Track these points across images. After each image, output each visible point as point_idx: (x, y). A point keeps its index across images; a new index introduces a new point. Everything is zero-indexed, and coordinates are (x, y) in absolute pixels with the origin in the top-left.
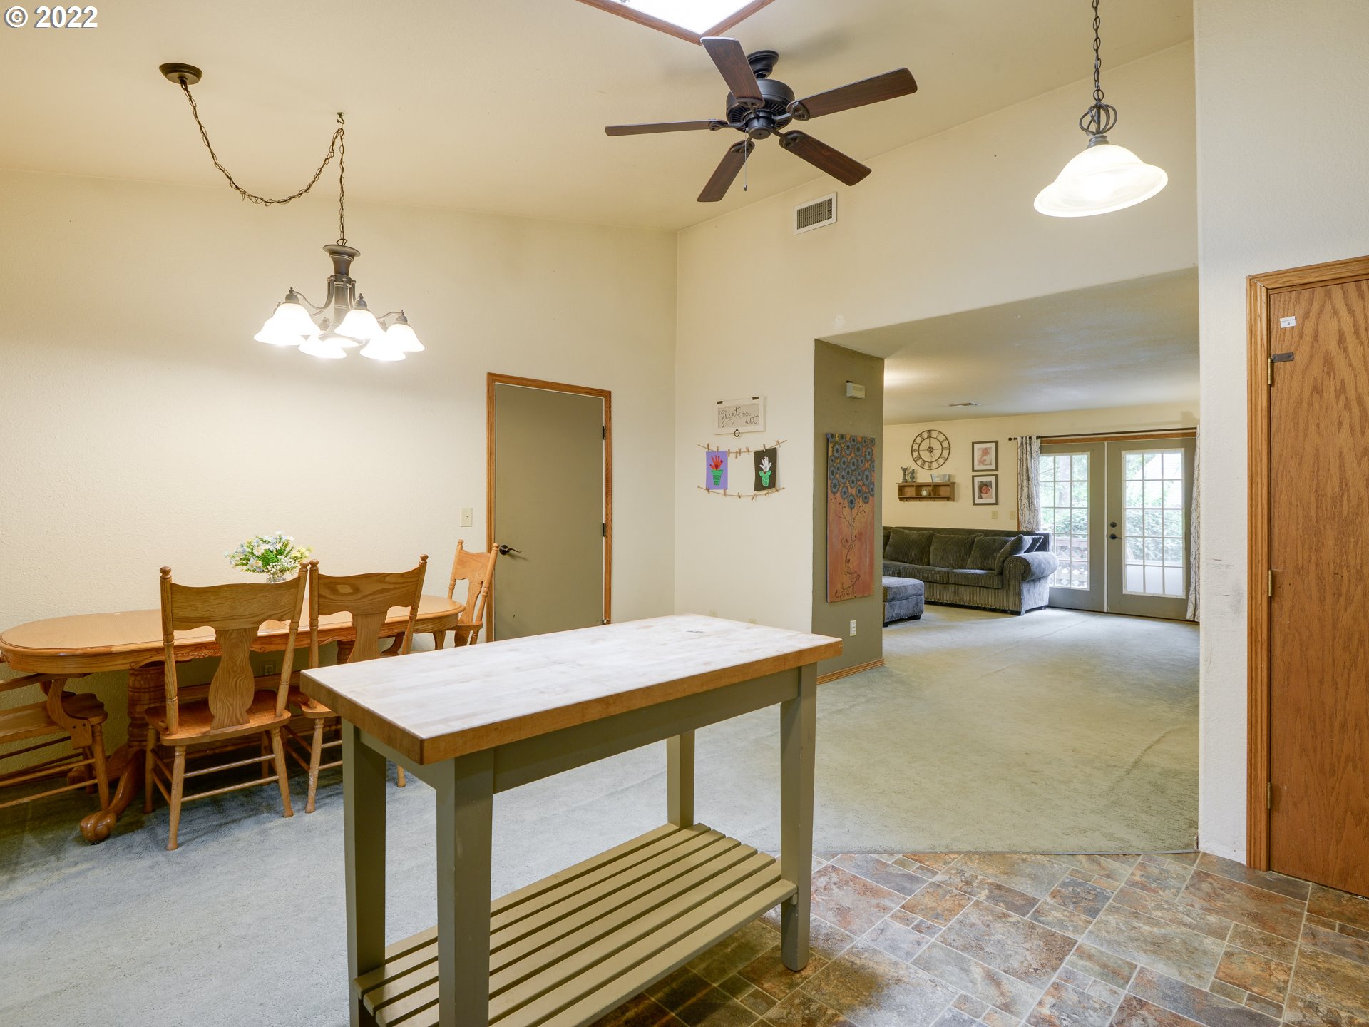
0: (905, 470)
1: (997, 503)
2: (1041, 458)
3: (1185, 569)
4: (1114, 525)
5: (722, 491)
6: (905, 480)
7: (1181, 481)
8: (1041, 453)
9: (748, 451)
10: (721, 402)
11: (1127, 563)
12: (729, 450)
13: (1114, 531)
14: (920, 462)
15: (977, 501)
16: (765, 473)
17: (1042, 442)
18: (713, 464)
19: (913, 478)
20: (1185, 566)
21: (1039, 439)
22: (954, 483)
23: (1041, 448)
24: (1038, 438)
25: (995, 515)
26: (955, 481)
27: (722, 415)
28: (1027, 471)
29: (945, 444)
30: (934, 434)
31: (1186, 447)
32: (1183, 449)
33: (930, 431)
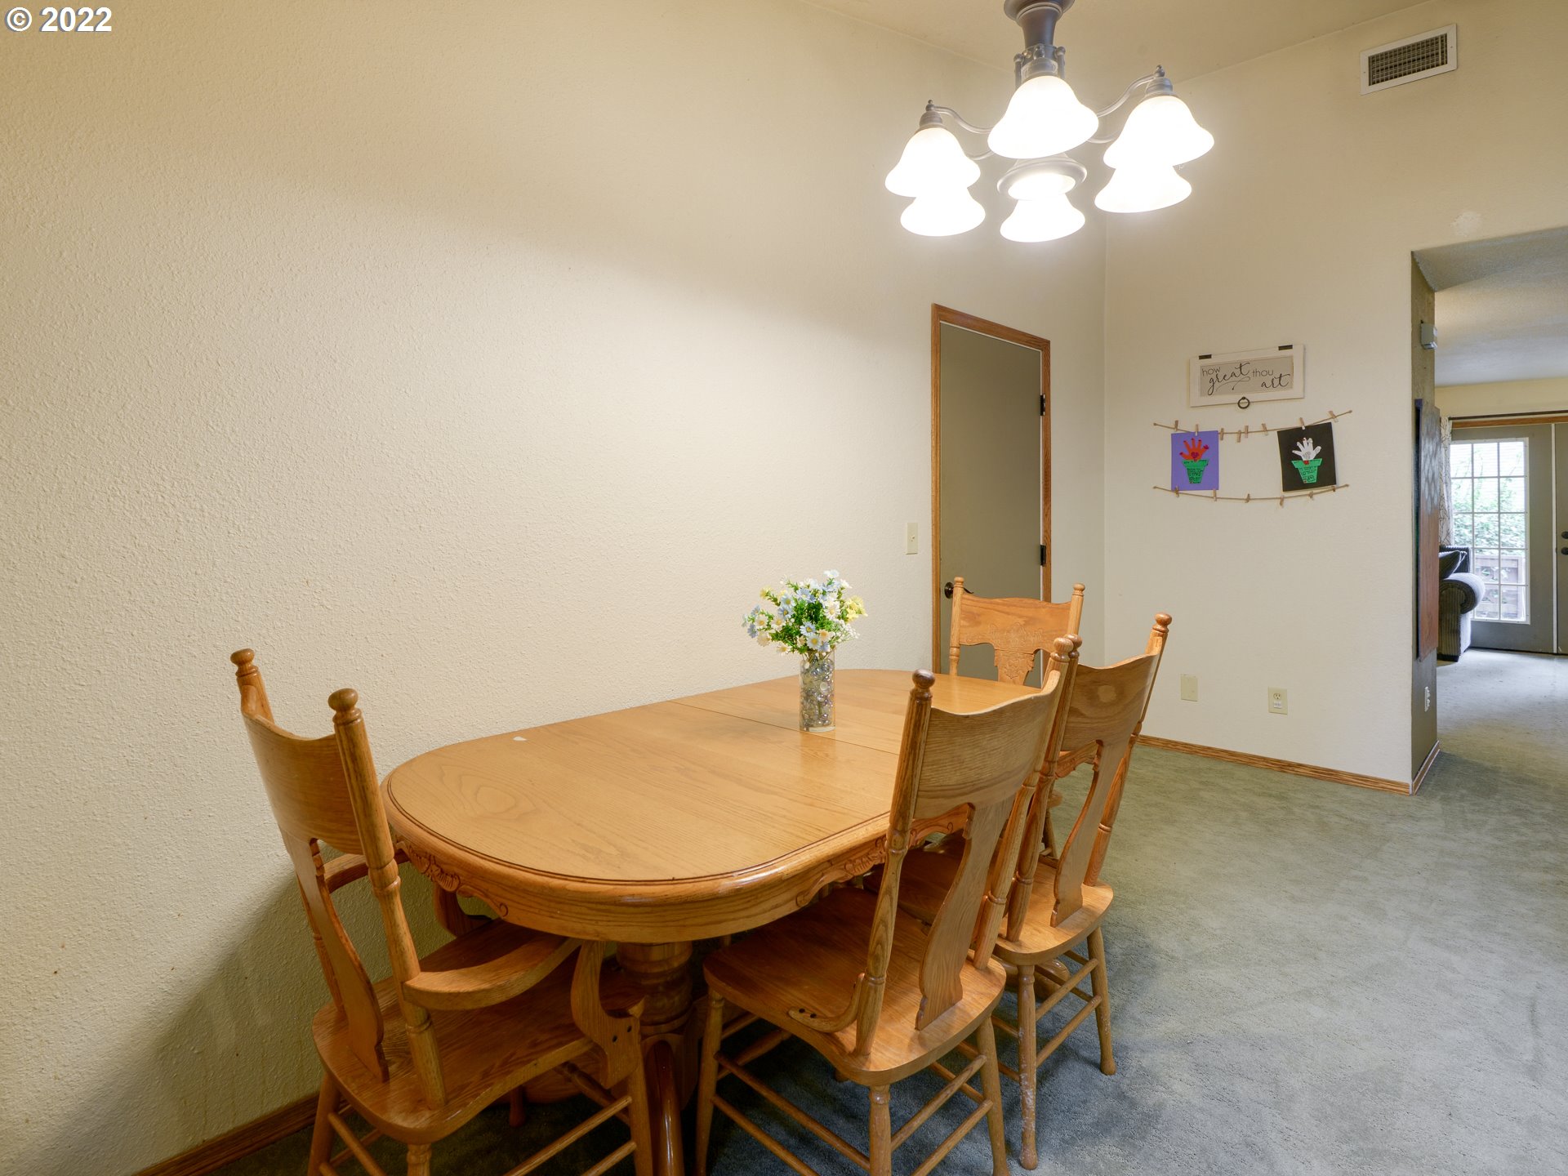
2: (1451, 446)
5: (1210, 493)
8: (1452, 440)
9: (1265, 430)
10: (1209, 357)
12: (1222, 429)
16: (1306, 462)
17: (1454, 425)
18: (1186, 452)
21: (1451, 421)
23: (1452, 433)
24: (1450, 419)
27: (1209, 377)
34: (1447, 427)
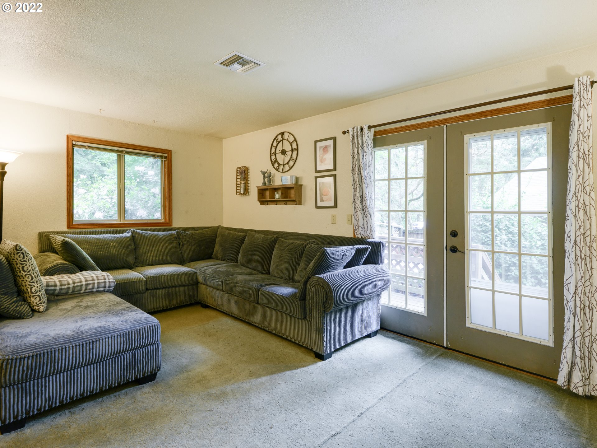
0: (264, 173)
1: (335, 206)
3: (552, 302)
4: (454, 234)
6: (264, 183)
7: (545, 173)
8: (375, 147)
11: (472, 285)
13: (455, 241)
14: (276, 166)
15: (320, 204)
17: (376, 133)
19: (270, 181)
20: (552, 298)
21: (373, 130)
22: (301, 186)
23: (374, 140)
25: (334, 220)
26: (302, 183)
28: (359, 169)
29: (294, 146)
30: (286, 136)
31: (553, 120)
32: (549, 124)
33: (283, 133)
34: (368, 136)
